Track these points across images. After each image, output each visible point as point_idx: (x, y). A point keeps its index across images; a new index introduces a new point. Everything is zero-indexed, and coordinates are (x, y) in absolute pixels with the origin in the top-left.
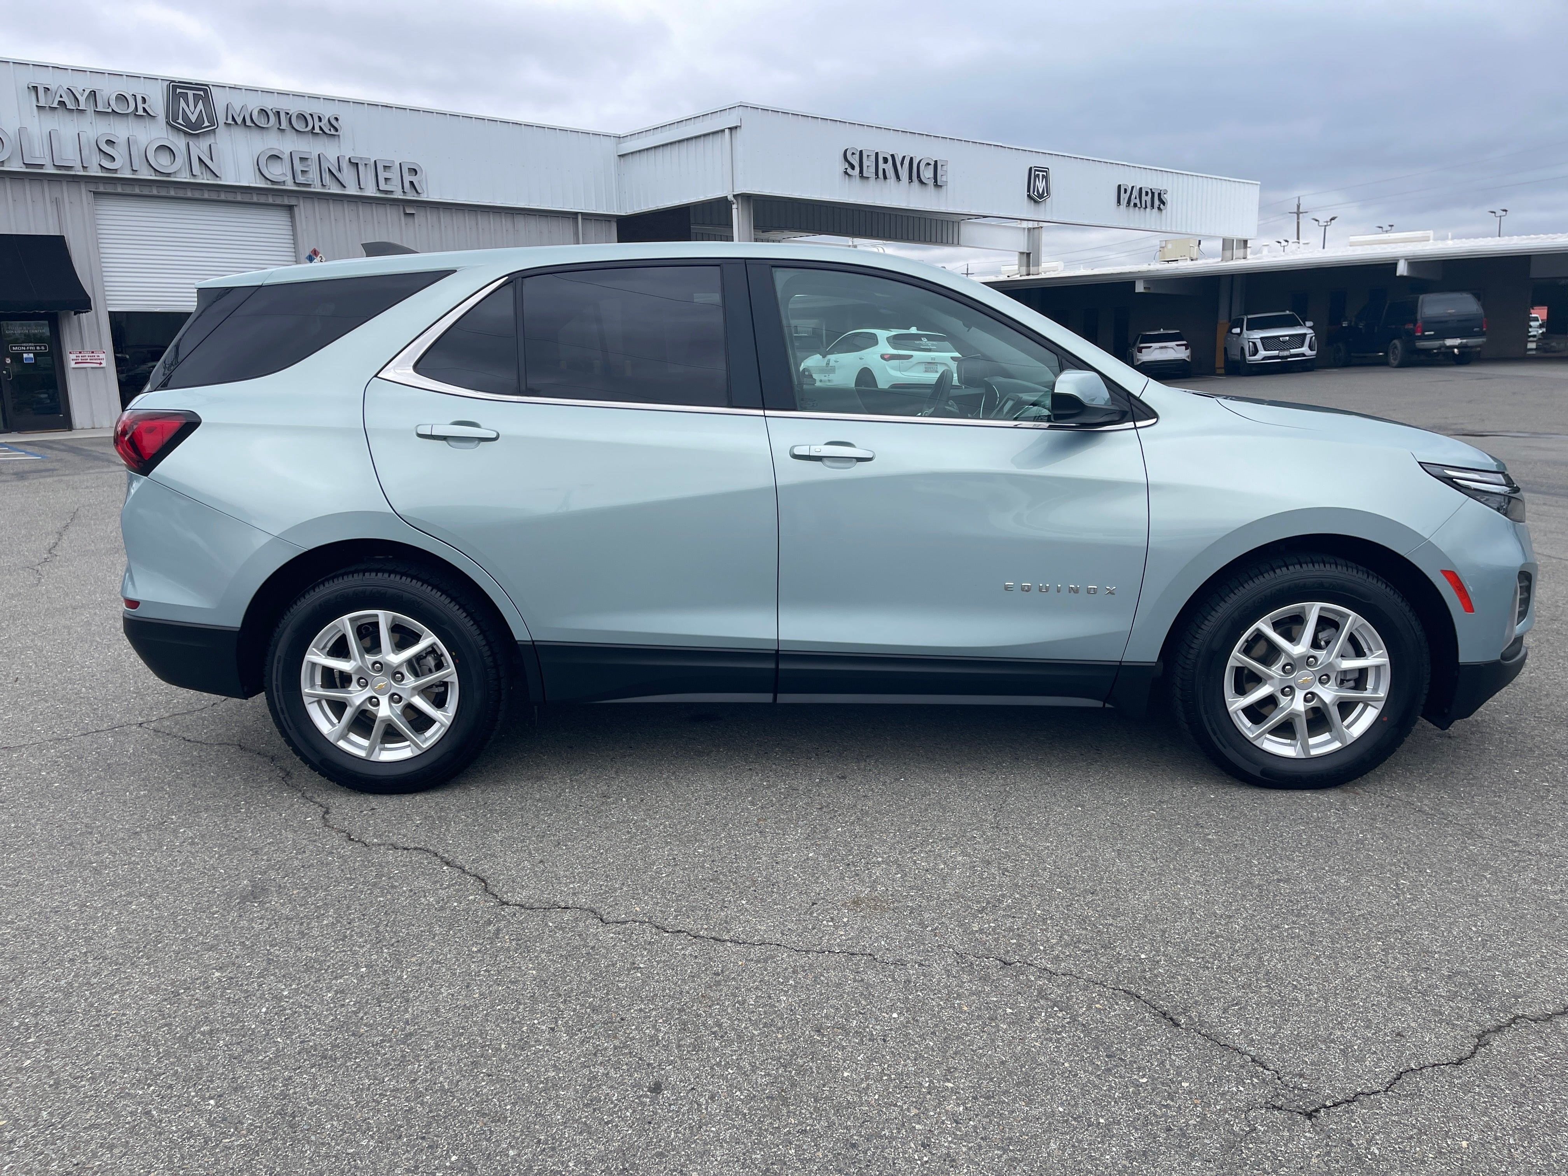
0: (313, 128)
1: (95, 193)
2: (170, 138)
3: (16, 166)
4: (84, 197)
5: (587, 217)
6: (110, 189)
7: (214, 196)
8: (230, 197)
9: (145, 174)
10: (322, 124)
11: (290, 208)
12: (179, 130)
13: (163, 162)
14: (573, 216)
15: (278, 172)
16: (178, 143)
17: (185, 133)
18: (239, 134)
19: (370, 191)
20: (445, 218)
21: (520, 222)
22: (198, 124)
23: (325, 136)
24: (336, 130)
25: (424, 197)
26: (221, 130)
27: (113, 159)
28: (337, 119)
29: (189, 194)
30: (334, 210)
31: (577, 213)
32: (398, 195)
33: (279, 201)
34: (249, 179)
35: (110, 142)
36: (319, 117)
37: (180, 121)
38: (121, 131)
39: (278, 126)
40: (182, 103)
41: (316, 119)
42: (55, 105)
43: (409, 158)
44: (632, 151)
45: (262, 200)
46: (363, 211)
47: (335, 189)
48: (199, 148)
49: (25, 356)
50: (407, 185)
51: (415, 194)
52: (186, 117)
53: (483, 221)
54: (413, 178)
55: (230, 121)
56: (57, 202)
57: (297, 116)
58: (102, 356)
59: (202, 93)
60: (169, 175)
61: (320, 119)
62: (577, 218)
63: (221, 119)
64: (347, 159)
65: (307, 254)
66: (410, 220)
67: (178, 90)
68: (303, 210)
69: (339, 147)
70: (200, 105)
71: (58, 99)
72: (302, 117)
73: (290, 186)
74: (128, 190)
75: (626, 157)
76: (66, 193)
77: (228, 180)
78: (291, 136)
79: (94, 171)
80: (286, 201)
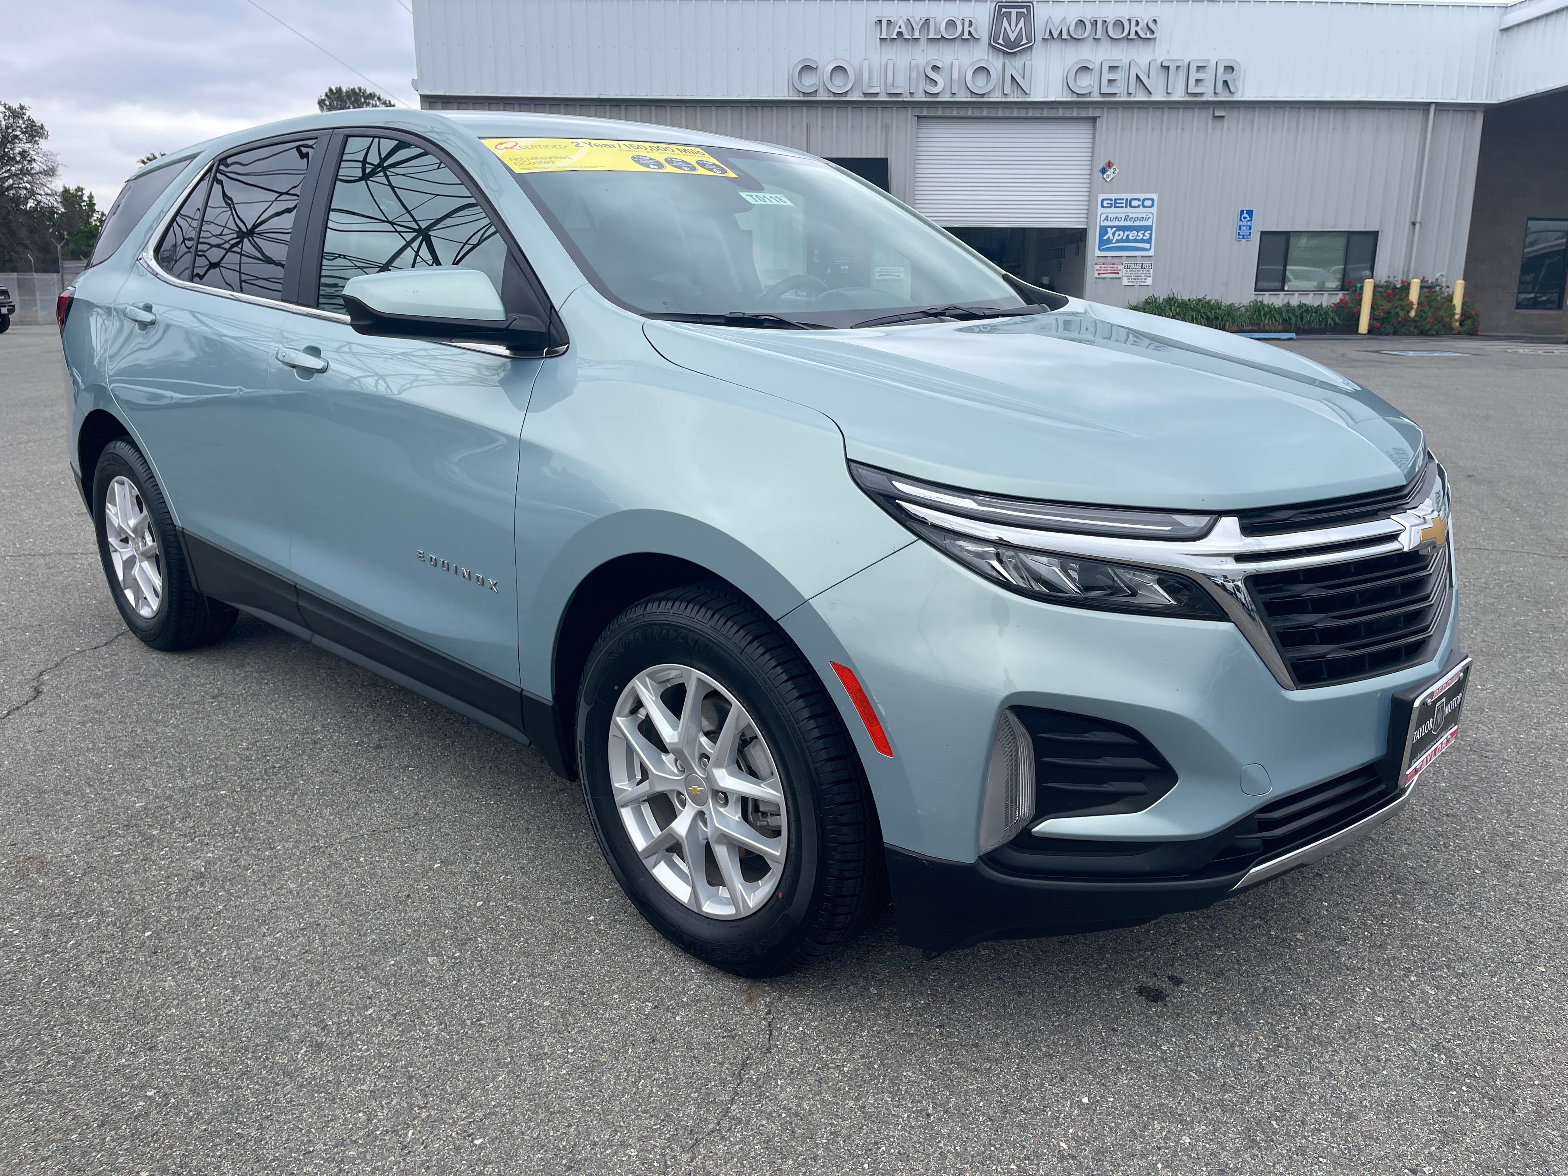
0: (1129, 34)
1: (919, 117)
2: (990, 60)
3: (856, 97)
4: (909, 120)
5: (1442, 108)
6: (932, 113)
7: (1022, 113)
8: (1037, 113)
9: (963, 97)
10: (1138, 29)
11: (1094, 119)
12: (999, 50)
13: (980, 85)
14: (1425, 107)
15: (1086, 84)
16: (995, 63)
17: (1004, 53)
18: (1055, 48)
19: (1178, 96)
20: (1260, 118)
21: (1353, 117)
22: (1017, 43)
23: (1140, 42)
24: (1153, 32)
25: (1237, 97)
26: (1038, 47)
27: (935, 83)
28: (1155, 21)
29: (1000, 113)
30: (1137, 117)
31: (1429, 104)
32: (1209, 97)
33: (1083, 114)
34: (1056, 94)
35: (935, 68)
36: (1137, 22)
37: (1001, 41)
38: (947, 56)
39: (1093, 35)
40: (1005, 23)
41: (1133, 23)
42: (894, 36)
43: (1226, 56)
44: (1516, 23)
45: (1068, 113)
46: (1167, 116)
47: (1141, 97)
48: (1014, 66)
49: (842, 267)
50: (1220, 84)
51: (1228, 94)
52: (1006, 36)
53: (1306, 119)
54: (1227, 77)
55: (1047, 36)
56: (886, 128)
57: (1114, 24)
58: (902, 269)
59: (1025, 10)
60: (983, 95)
61: (1137, 23)
62: (1428, 110)
63: (1040, 34)
64: (1159, 62)
65: (1101, 167)
66: (1218, 122)
67: (1004, 10)
68: (1106, 119)
69: (1154, 51)
70: (1021, 23)
71: (897, 30)
72: (1119, 24)
73: (1096, 98)
74: (948, 113)
75: (1511, 32)
76: (894, 118)
77: (1037, 96)
78: (1106, 45)
79: (920, 97)
80: (1090, 114)
